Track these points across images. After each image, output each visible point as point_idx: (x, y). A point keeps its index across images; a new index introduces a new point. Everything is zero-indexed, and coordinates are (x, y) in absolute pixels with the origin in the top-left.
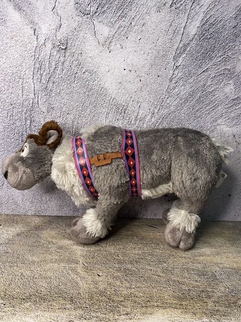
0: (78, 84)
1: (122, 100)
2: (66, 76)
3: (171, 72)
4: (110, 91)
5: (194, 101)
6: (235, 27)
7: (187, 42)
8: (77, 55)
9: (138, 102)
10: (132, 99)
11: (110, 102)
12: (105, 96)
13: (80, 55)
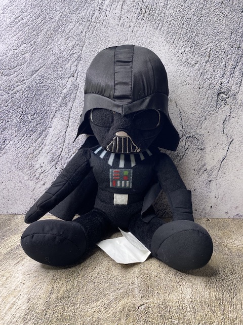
0: (205, 47)
1: (145, 27)
2: (220, 57)
3: (80, 69)
4: (161, 39)
5: (45, 30)
6: (4, 130)
7: (63, 108)
8: (205, 85)
9: (123, 25)
10: (130, 29)
11: (163, 23)
12: (168, 33)
13: (201, 87)
